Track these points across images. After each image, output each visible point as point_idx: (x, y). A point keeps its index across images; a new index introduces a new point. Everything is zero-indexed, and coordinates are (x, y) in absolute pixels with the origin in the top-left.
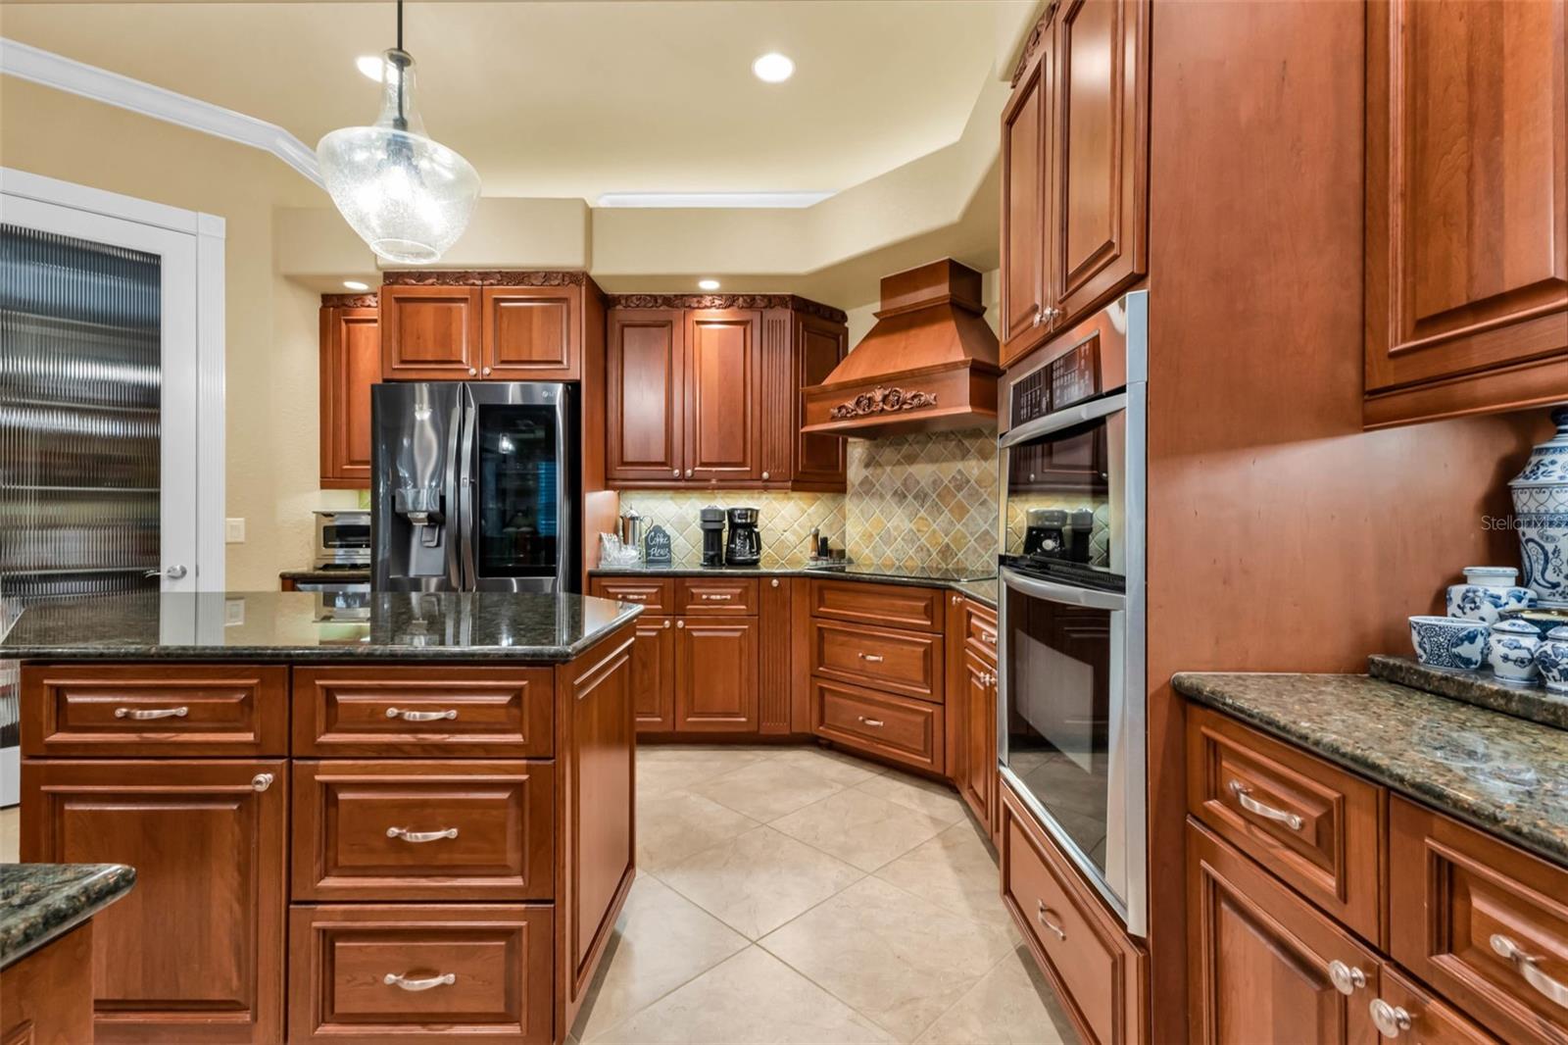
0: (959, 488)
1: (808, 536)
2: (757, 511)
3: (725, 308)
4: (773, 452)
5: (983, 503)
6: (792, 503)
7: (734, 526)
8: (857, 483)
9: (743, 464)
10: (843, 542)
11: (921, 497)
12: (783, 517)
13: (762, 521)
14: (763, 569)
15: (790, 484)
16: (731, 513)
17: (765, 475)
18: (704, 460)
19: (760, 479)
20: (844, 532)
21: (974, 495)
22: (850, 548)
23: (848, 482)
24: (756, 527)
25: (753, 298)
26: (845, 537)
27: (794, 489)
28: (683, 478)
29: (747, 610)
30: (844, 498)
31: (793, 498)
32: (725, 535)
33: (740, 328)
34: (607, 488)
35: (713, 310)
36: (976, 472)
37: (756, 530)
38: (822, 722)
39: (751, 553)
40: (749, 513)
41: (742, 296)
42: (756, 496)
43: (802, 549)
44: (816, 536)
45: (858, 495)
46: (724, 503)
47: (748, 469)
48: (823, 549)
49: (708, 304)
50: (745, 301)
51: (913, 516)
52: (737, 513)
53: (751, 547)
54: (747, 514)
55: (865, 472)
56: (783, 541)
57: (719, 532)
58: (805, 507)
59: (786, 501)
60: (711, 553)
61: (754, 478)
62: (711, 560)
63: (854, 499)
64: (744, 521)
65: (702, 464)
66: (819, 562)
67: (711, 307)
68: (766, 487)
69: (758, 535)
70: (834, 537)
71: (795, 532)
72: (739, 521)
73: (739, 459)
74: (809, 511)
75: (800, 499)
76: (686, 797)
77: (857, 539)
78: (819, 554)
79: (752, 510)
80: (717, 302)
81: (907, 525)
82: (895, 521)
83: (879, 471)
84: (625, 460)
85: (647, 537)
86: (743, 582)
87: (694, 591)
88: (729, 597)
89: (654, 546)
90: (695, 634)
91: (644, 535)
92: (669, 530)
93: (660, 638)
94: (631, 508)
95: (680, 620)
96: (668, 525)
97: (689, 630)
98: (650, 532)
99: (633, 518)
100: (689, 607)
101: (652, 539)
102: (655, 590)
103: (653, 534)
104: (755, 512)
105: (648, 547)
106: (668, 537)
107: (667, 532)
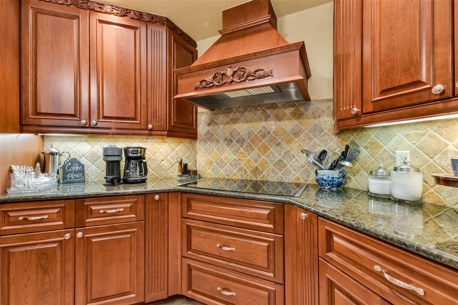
0: (264, 136)
1: (176, 163)
2: (145, 149)
3: (121, 16)
4: (155, 112)
5: (279, 144)
6: (166, 145)
7: (129, 159)
8: (203, 134)
9: (135, 119)
10: (195, 166)
11: (241, 141)
12: (161, 152)
13: (148, 155)
14: (150, 187)
15: (166, 133)
16: (126, 150)
17: (150, 126)
18: (106, 115)
19: (147, 129)
20: (196, 161)
21: (273, 140)
22: (199, 169)
23: (198, 134)
24: (144, 159)
25: (141, 14)
26: (196, 163)
27: (168, 136)
28: (89, 126)
30: (196, 142)
31: (167, 142)
32: (123, 164)
33: (132, 32)
34: (21, 131)
35: (112, 16)
36: (274, 127)
37: (144, 161)
38: (189, 288)
39: (141, 175)
40: (139, 150)
41: (133, 11)
42: (145, 140)
43: (172, 170)
44: (181, 163)
45: (205, 141)
46: (122, 144)
47: (138, 122)
48: (185, 170)
49: (109, 11)
50: (135, 14)
51: (235, 152)
52: (130, 150)
53: (141, 171)
54: (138, 151)
55: (208, 128)
56: (161, 166)
57: (118, 162)
58: (174, 147)
59: (163, 143)
60: (111, 177)
61: (142, 128)
62: (111, 183)
63: (202, 143)
64: (136, 155)
65: (104, 117)
66: (182, 181)
67: (110, 14)
68: (151, 134)
69: (145, 164)
70: (190, 163)
71: (168, 161)
72: (132, 155)
73: (132, 115)
74: (176, 149)
75: (171, 142)
77: (203, 164)
78: (182, 173)
79: (141, 148)
80: (115, 11)
81: (233, 157)
82: (226, 155)
83: (216, 127)
84: (38, 111)
85: (64, 167)
86: (133, 198)
87: (93, 208)
88: (122, 210)
89: (71, 172)
90: (94, 240)
91: (62, 164)
92: (83, 161)
93: (61, 247)
94: (52, 147)
95: (80, 231)
96: (84, 158)
97: (87, 238)
98: (68, 163)
99: (53, 154)
100: (88, 220)
101: (69, 167)
102: (56, 211)
103: (70, 164)
104: (143, 149)
105: (65, 173)
106: (83, 166)
107: (82, 163)
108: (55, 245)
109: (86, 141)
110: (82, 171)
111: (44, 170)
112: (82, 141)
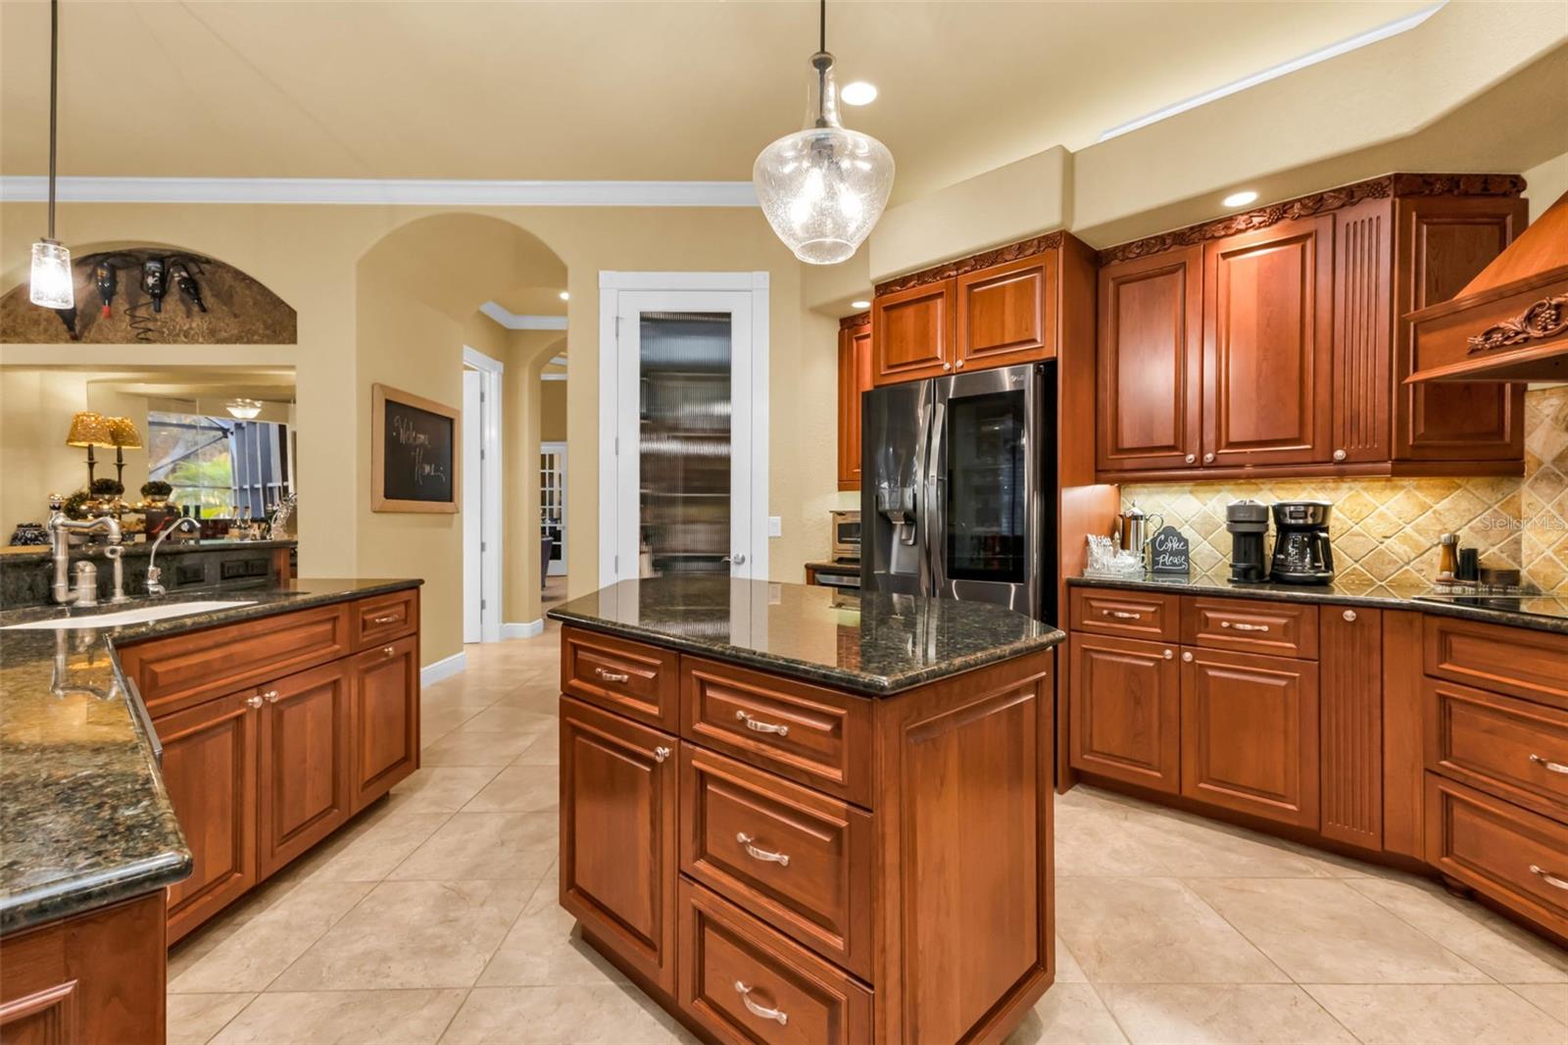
1: (1437, 545)
2: (1326, 509)
3: (1270, 225)
4: (1355, 419)
6: (1401, 495)
7: (1284, 530)
8: (1548, 458)
9: (1298, 441)
10: (1516, 555)
12: (1382, 516)
13: (1336, 521)
14: (1339, 593)
15: (1388, 465)
16: (1279, 510)
17: (1339, 454)
18: (1233, 438)
19: (1331, 460)
20: (1518, 542)
22: (1529, 568)
23: (1527, 458)
24: (1326, 530)
25: (1319, 199)
26: (1519, 550)
27: (1396, 473)
28: (1200, 464)
29: (1298, 649)
30: (1518, 484)
31: (1403, 487)
32: (1271, 539)
33: (1296, 248)
34: (1097, 482)
35: (1251, 233)
37: (1323, 535)
38: (1447, 849)
39: (1313, 567)
40: (1311, 510)
41: (1299, 200)
42: (1331, 485)
43: (1420, 566)
44: (1451, 546)
46: (1267, 497)
47: (1309, 447)
48: (1465, 565)
49: (1242, 226)
50: (1304, 206)
52: (1287, 510)
53: (1315, 559)
54: (1306, 513)
56: (1382, 552)
57: (1259, 537)
58: (1429, 501)
59: (1388, 492)
60: (1242, 565)
61: (1319, 459)
62: (1242, 576)
63: (1545, 488)
64: (1301, 521)
65: (1230, 445)
66: (1457, 590)
67: (1247, 229)
68: (1342, 473)
69: (1326, 542)
70: (1495, 549)
71: (1406, 539)
72: (1293, 522)
73: (1294, 433)
74: (1437, 507)
75: (1418, 488)
76: (1178, 891)
77: (1549, 553)
78: (1457, 576)
79: (1315, 505)
80: (1256, 220)
84: (1120, 446)
85: (1154, 541)
86: (1290, 609)
87: (1209, 615)
88: (1265, 628)
89: (1165, 552)
90: (1211, 673)
91: (1150, 538)
92: (1186, 532)
93: (1159, 671)
94: (1134, 505)
95: (1188, 651)
96: (1187, 527)
97: (1200, 665)
98: (1160, 534)
99: (1136, 518)
100: (1200, 635)
101: (1162, 543)
102: (1152, 609)
103: (1163, 537)
104: (1321, 509)
105: (1156, 553)
106: (1186, 542)
107: (1185, 536)
108: (1151, 664)
109: (1191, 492)
110: (1185, 553)
111: (1124, 545)
112: (1184, 493)
